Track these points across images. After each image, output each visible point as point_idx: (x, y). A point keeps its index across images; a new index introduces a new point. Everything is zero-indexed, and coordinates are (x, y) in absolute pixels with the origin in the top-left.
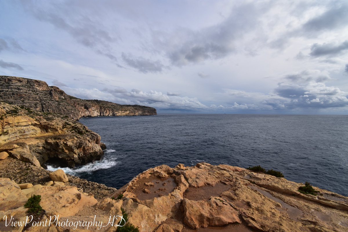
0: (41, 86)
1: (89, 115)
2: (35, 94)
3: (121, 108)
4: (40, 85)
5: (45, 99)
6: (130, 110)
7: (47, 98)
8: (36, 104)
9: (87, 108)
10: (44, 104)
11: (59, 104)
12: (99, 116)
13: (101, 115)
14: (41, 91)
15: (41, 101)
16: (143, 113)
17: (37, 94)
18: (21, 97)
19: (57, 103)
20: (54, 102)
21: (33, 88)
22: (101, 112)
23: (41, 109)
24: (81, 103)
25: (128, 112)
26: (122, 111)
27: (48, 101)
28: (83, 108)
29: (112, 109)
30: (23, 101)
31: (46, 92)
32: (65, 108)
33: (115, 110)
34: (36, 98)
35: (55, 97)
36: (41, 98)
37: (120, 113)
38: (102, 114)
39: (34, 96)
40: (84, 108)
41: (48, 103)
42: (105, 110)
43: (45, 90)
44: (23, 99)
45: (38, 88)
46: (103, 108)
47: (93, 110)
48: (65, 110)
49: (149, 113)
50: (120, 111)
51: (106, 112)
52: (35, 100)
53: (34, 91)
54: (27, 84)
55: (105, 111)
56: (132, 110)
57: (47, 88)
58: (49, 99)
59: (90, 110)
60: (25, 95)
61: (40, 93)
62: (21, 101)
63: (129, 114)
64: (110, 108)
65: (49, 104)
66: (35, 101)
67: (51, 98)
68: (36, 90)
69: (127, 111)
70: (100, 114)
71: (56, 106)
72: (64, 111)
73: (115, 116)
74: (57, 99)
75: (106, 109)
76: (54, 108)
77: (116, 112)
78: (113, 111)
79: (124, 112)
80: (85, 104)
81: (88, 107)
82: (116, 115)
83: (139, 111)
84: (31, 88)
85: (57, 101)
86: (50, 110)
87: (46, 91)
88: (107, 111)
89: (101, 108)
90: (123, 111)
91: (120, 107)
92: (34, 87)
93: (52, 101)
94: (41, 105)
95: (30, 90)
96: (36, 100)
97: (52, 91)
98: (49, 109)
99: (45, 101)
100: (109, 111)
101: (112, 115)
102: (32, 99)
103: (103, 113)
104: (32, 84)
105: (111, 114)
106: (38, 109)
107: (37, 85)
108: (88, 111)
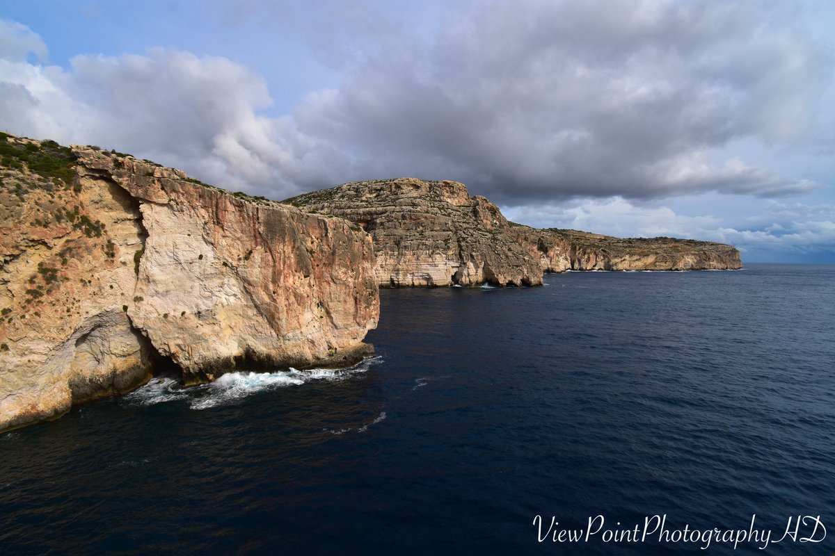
0: (456, 195)
1: (548, 268)
2: (444, 215)
3: (629, 247)
4: (453, 193)
5: (465, 226)
6: (657, 253)
7: (468, 223)
8: (446, 241)
9: (544, 248)
10: (464, 239)
11: (495, 239)
12: (569, 269)
13: (573, 269)
14: (455, 208)
15: (456, 233)
16: (699, 262)
17: (449, 215)
18: (419, 224)
19: (490, 235)
20: (484, 233)
21: (441, 201)
22: (573, 258)
23: (457, 252)
24: (532, 237)
25: (651, 259)
26: (631, 255)
27: (471, 231)
28: (535, 248)
29: (604, 251)
30: (421, 233)
31: (466, 210)
32: (510, 250)
33: (612, 253)
34: (446, 224)
35: (485, 221)
36: (457, 224)
37: (626, 262)
38: (576, 266)
39: (443, 219)
40: (538, 250)
41: (472, 235)
42: (585, 254)
43: (462, 204)
44: (421, 228)
45: (449, 200)
46: (579, 249)
47: (557, 255)
48: (510, 254)
49: (722, 261)
50: (627, 257)
51: (588, 260)
52: (444, 231)
53: (443, 208)
54: (430, 192)
55: (586, 257)
56: (665, 251)
57: (466, 199)
58: (473, 227)
59: (551, 253)
60: (426, 218)
61: (454, 212)
62: (418, 234)
63: (654, 264)
64: (598, 247)
65: (474, 240)
66: (444, 233)
67: (476, 223)
68: (446, 206)
69: (648, 255)
70: (572, 265)
71: (490, 245)
72: (507, 257)
73: (613, 270)
74: (489, 227)
75: (588, 251)
76: (485, 251)
77: (616, 260)
78: (606, 255)
79: (638, 257)
80: (540, 239)
81: (546, 245)
82: (615, 268)
83: (687, 255)
84: (436, 201)
85: (490, 232)
86: (477, 256)
87: (466, 206)
88: (589, 258)
89: (574, 249)
90: (636, 257)
91: (625, 245)
92: (442, 198)
93: (480, 230)
94: (458, 242)
95: (434, 207)
96: (447, 231)
97: (478, 204)
98: (474, 254)
99: (464, 233)
100: (597, 255)
101: (605, 267)
102: (438, 229)
103: (579, 261)
104: (438, 193)
105: (601, 264)
106: (451, 253)
107: (447, 194)
108: (548, 256)
